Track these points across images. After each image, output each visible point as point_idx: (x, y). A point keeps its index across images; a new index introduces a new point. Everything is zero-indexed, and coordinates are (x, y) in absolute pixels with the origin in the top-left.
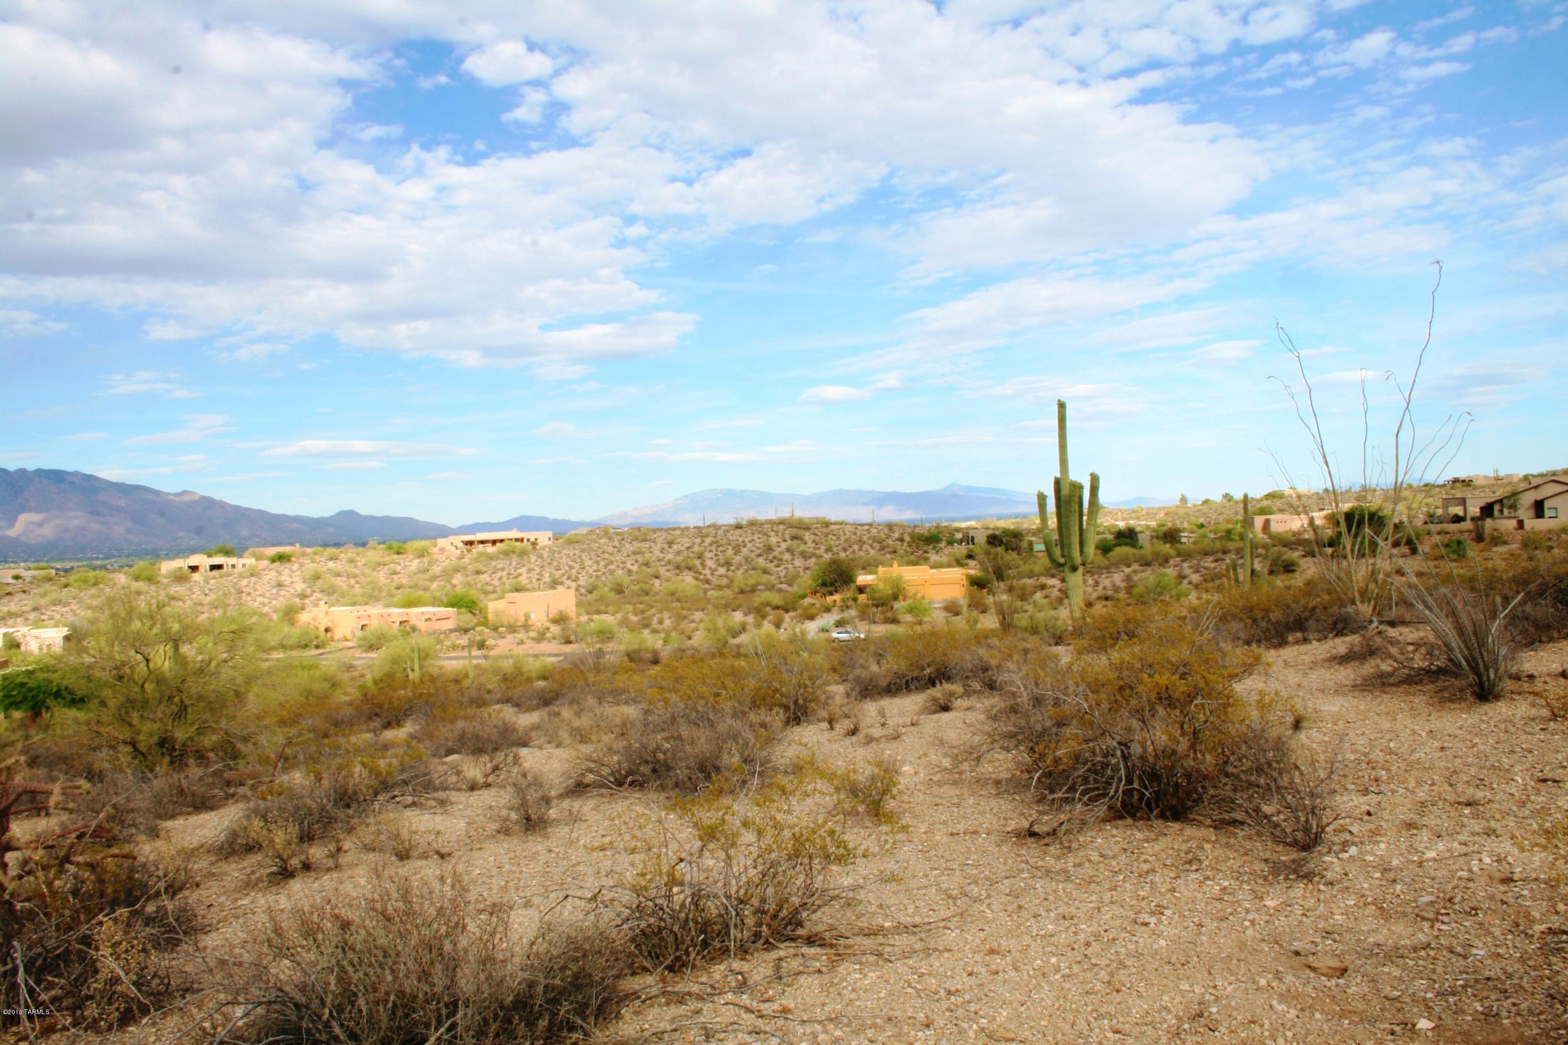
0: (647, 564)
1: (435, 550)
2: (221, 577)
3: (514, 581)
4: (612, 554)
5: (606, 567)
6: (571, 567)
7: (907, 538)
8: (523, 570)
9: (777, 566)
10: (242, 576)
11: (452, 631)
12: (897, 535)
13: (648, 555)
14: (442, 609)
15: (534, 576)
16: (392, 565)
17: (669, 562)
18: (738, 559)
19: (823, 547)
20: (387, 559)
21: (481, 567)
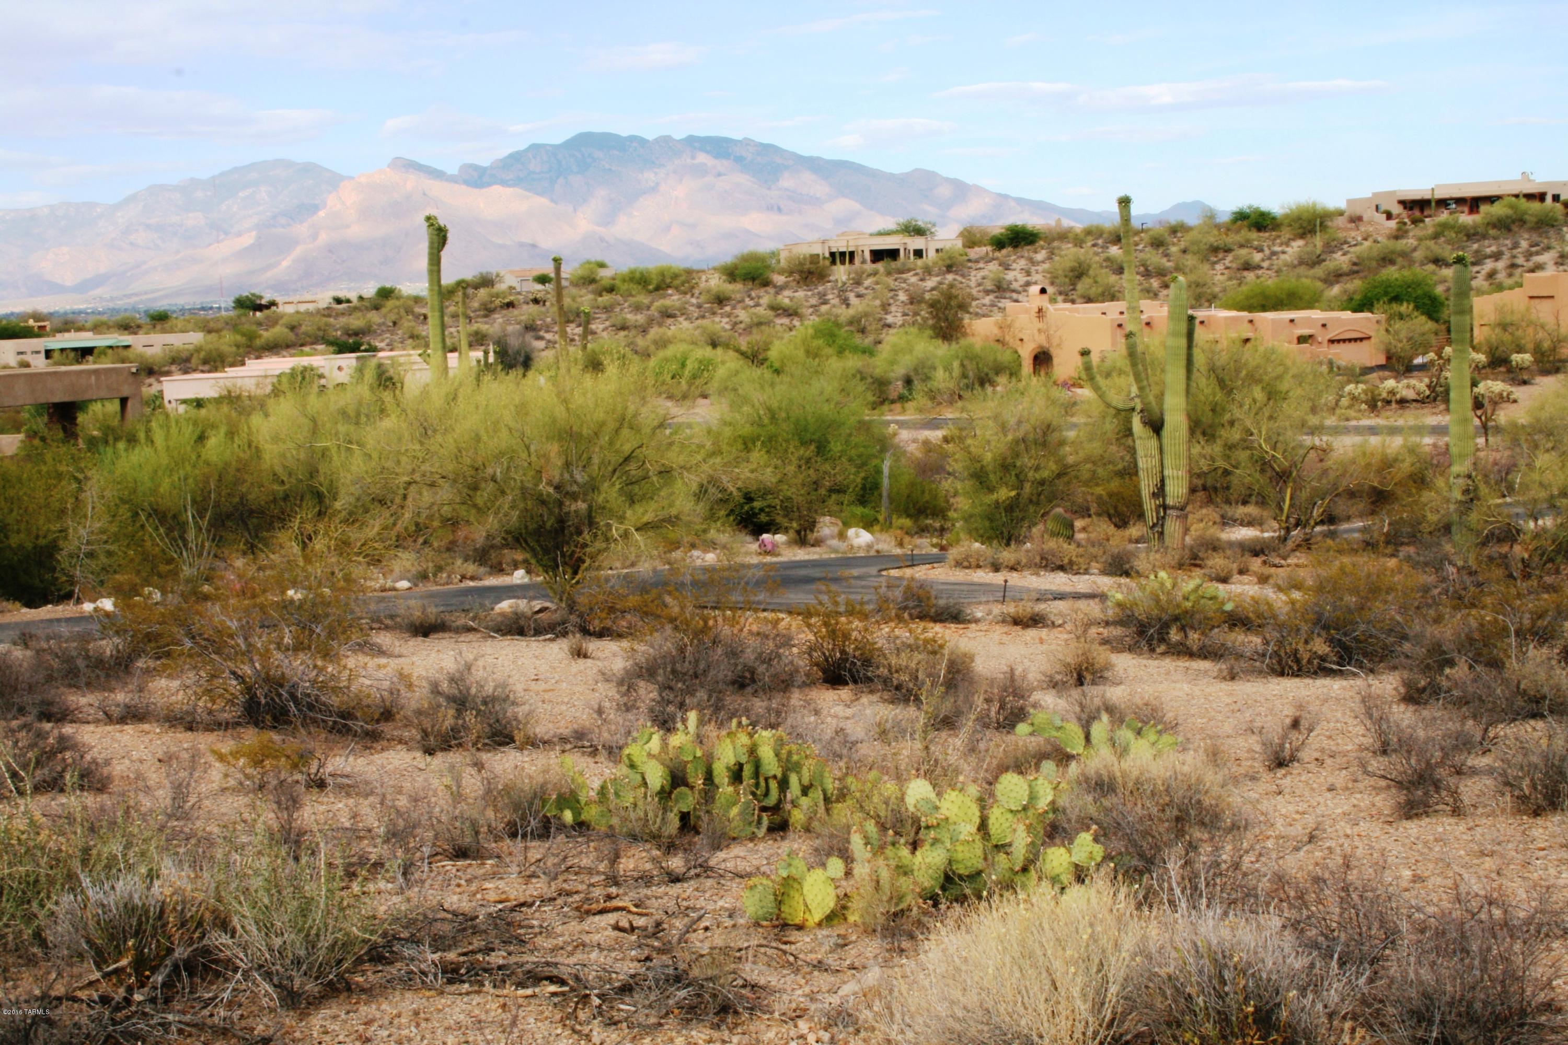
2: (889, 274)
10: (928, 271)
11: (1369, 368)
14: (1346, 314)
16: (1243, 252)
20: (1232, 239)
21: (1445, 252)
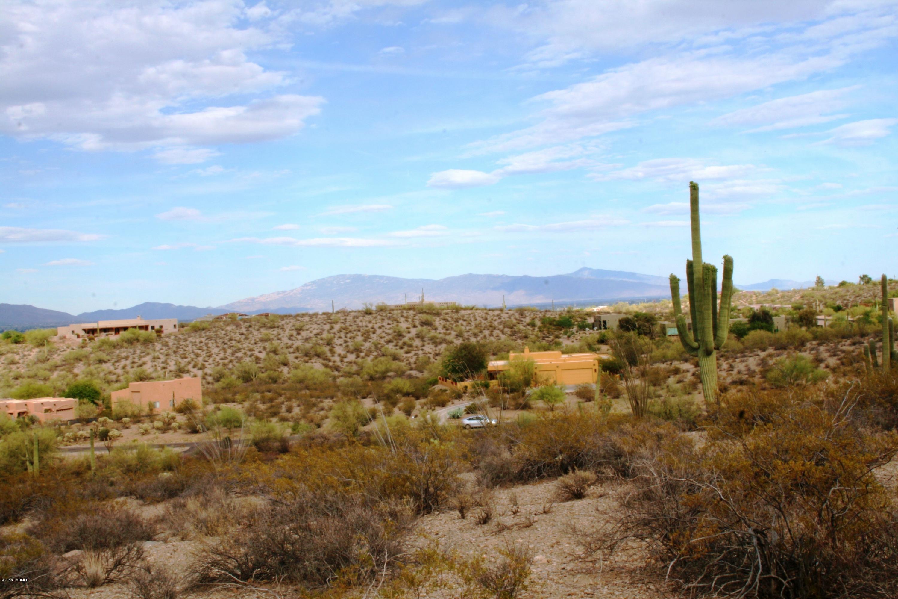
0: (275, 352)
1: (56, 339)
3: (139, 370)
4: (239, 342)
5: (233, 354)
6: (197, 355)
7: (538, 323)
8: (147, 359)
9: (407, 352)
11: (73, 422)
12: (528, 320)
13: (276, 342)
14: (63, 400)
15: (159, 364)
16: (10, 355)
17: (298, 349)
18: (367, 345)
19: (454, 333)
20: (4, 348)
21: (104, 356)
